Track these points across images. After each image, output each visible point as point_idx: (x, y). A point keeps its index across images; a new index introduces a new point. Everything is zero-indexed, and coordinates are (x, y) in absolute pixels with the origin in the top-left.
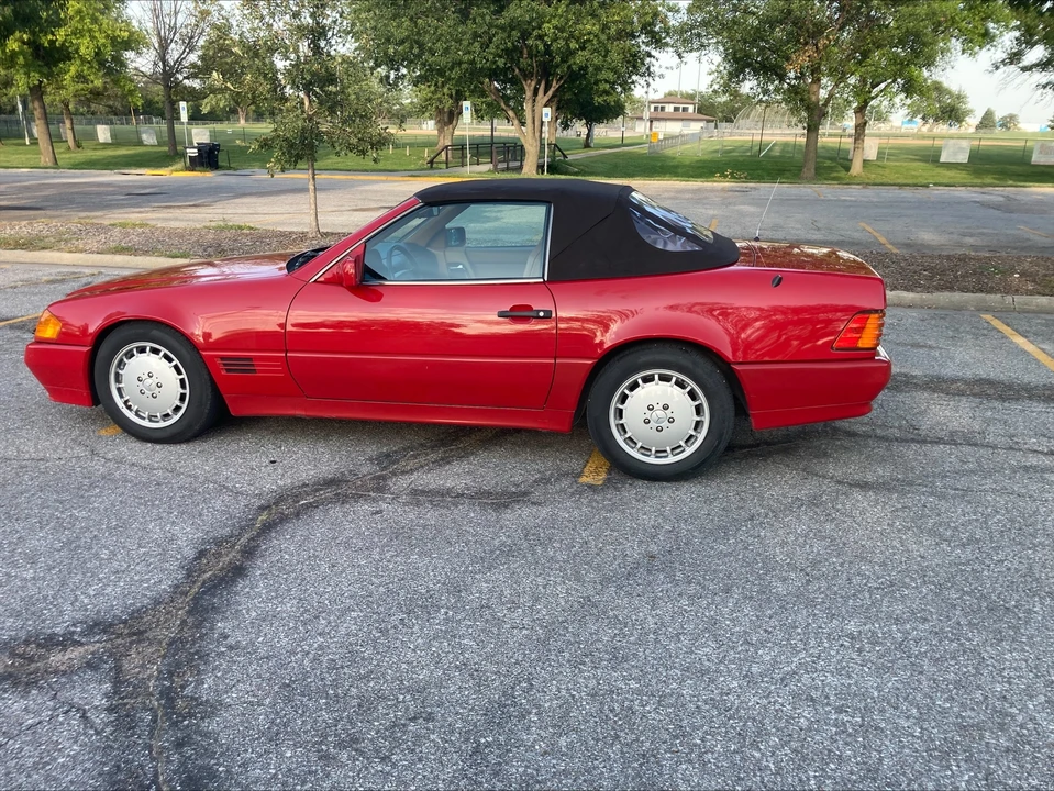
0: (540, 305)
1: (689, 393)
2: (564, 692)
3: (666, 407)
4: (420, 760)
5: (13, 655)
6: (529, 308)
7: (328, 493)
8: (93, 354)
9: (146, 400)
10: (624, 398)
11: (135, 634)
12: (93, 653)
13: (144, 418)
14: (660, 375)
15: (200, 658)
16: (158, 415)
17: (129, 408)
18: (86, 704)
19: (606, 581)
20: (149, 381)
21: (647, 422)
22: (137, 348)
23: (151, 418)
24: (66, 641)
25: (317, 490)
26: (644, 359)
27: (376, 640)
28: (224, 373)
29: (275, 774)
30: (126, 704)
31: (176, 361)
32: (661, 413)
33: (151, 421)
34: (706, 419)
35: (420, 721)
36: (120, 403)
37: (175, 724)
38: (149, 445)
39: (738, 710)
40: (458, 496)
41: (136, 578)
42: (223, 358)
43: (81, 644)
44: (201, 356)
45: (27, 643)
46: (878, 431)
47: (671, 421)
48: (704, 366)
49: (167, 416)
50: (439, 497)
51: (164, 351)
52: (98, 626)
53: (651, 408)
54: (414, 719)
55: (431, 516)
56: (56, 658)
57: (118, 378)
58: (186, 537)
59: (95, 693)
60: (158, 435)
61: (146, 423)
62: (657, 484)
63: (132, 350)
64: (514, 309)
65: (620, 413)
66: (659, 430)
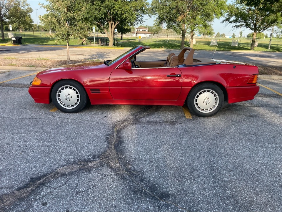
0: (178, 73)
1: (214, 95)
2: (223, 163)
3: (208, 99)
4: (202, 180)
5: (78, 164)
6: (175, 74)
7: (126, 123)
8: (51, 89)
9: (67, 101)
10: (198, 97)
11: (107, 158)
12: (99, 163)
13: (66, 107)
14: (207, 90)
15: (129, 162)
16: (70, 105)
17: (61, 104)
18: (109, 174)
19: (212, 139)
20: (68, 96)
21: (204, 102)
22: (65, 87)
23: (68, 106)
24: (90, 161)
25: (123, 123)
26: (203, 87)
27: (169, 155)
28: (91, 93)
29: (171, 185)
30: (119, 173)
31: (77, 90)
32: (207, 100)
33: (68, 107)
34: (218, 101)
35: (195, 171)
36: (59, 102)
37: (136, 177)
38: (67, 114)
39: (264, 164)
40: (160, 123)
41: (95, 145)
42: (91, 89)
43: (94, 161)
44: (84, 89)
45: (79, 161)
46: (245, 105)
47: (210, 102)
48: (218, 88)
49: (73, 106)
50: (155, 123)
51: (73, 87)
52: (95, 157)
53: (205, 99)
54: (193, 171)
55: (157, 127)
56: (90, 164)
57: (59, 95)
58: (100, 135)
59: (109, 171)
60: (69, 111)
61: (67, 108)
62: (206, 118)
63: (63, 88)
64: (171, 74)
65: (196, 100)
66: (207, 104)
